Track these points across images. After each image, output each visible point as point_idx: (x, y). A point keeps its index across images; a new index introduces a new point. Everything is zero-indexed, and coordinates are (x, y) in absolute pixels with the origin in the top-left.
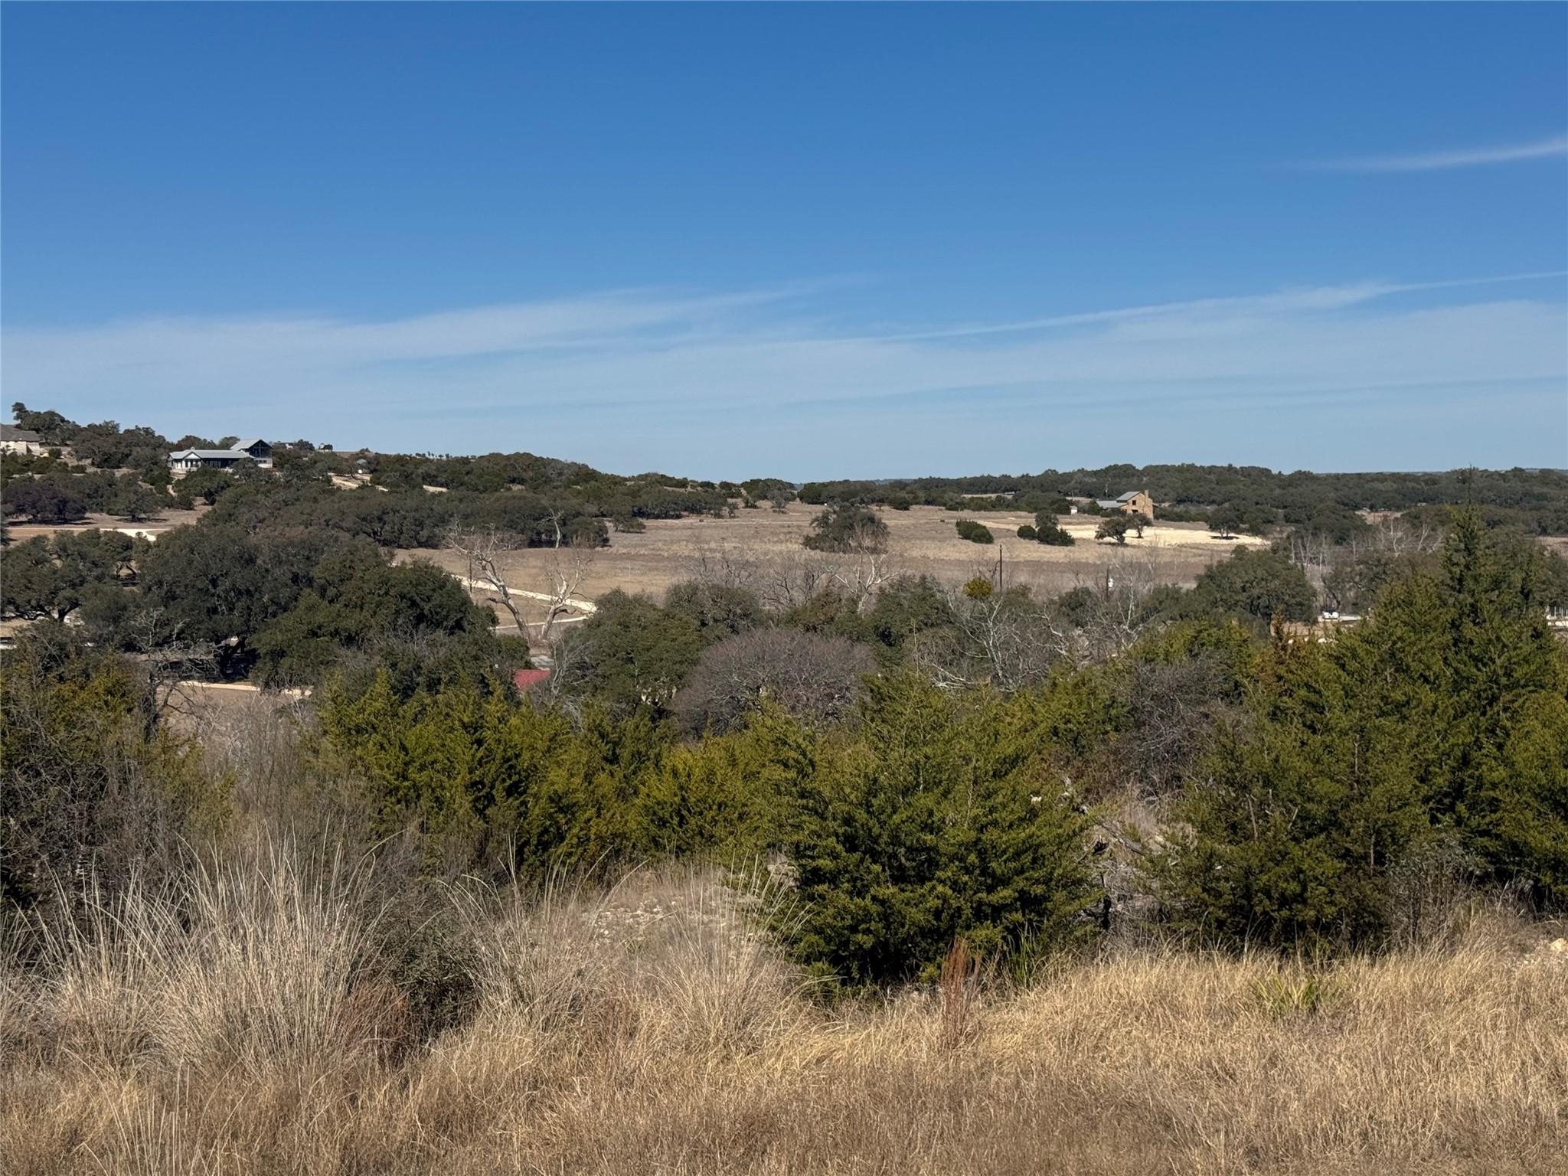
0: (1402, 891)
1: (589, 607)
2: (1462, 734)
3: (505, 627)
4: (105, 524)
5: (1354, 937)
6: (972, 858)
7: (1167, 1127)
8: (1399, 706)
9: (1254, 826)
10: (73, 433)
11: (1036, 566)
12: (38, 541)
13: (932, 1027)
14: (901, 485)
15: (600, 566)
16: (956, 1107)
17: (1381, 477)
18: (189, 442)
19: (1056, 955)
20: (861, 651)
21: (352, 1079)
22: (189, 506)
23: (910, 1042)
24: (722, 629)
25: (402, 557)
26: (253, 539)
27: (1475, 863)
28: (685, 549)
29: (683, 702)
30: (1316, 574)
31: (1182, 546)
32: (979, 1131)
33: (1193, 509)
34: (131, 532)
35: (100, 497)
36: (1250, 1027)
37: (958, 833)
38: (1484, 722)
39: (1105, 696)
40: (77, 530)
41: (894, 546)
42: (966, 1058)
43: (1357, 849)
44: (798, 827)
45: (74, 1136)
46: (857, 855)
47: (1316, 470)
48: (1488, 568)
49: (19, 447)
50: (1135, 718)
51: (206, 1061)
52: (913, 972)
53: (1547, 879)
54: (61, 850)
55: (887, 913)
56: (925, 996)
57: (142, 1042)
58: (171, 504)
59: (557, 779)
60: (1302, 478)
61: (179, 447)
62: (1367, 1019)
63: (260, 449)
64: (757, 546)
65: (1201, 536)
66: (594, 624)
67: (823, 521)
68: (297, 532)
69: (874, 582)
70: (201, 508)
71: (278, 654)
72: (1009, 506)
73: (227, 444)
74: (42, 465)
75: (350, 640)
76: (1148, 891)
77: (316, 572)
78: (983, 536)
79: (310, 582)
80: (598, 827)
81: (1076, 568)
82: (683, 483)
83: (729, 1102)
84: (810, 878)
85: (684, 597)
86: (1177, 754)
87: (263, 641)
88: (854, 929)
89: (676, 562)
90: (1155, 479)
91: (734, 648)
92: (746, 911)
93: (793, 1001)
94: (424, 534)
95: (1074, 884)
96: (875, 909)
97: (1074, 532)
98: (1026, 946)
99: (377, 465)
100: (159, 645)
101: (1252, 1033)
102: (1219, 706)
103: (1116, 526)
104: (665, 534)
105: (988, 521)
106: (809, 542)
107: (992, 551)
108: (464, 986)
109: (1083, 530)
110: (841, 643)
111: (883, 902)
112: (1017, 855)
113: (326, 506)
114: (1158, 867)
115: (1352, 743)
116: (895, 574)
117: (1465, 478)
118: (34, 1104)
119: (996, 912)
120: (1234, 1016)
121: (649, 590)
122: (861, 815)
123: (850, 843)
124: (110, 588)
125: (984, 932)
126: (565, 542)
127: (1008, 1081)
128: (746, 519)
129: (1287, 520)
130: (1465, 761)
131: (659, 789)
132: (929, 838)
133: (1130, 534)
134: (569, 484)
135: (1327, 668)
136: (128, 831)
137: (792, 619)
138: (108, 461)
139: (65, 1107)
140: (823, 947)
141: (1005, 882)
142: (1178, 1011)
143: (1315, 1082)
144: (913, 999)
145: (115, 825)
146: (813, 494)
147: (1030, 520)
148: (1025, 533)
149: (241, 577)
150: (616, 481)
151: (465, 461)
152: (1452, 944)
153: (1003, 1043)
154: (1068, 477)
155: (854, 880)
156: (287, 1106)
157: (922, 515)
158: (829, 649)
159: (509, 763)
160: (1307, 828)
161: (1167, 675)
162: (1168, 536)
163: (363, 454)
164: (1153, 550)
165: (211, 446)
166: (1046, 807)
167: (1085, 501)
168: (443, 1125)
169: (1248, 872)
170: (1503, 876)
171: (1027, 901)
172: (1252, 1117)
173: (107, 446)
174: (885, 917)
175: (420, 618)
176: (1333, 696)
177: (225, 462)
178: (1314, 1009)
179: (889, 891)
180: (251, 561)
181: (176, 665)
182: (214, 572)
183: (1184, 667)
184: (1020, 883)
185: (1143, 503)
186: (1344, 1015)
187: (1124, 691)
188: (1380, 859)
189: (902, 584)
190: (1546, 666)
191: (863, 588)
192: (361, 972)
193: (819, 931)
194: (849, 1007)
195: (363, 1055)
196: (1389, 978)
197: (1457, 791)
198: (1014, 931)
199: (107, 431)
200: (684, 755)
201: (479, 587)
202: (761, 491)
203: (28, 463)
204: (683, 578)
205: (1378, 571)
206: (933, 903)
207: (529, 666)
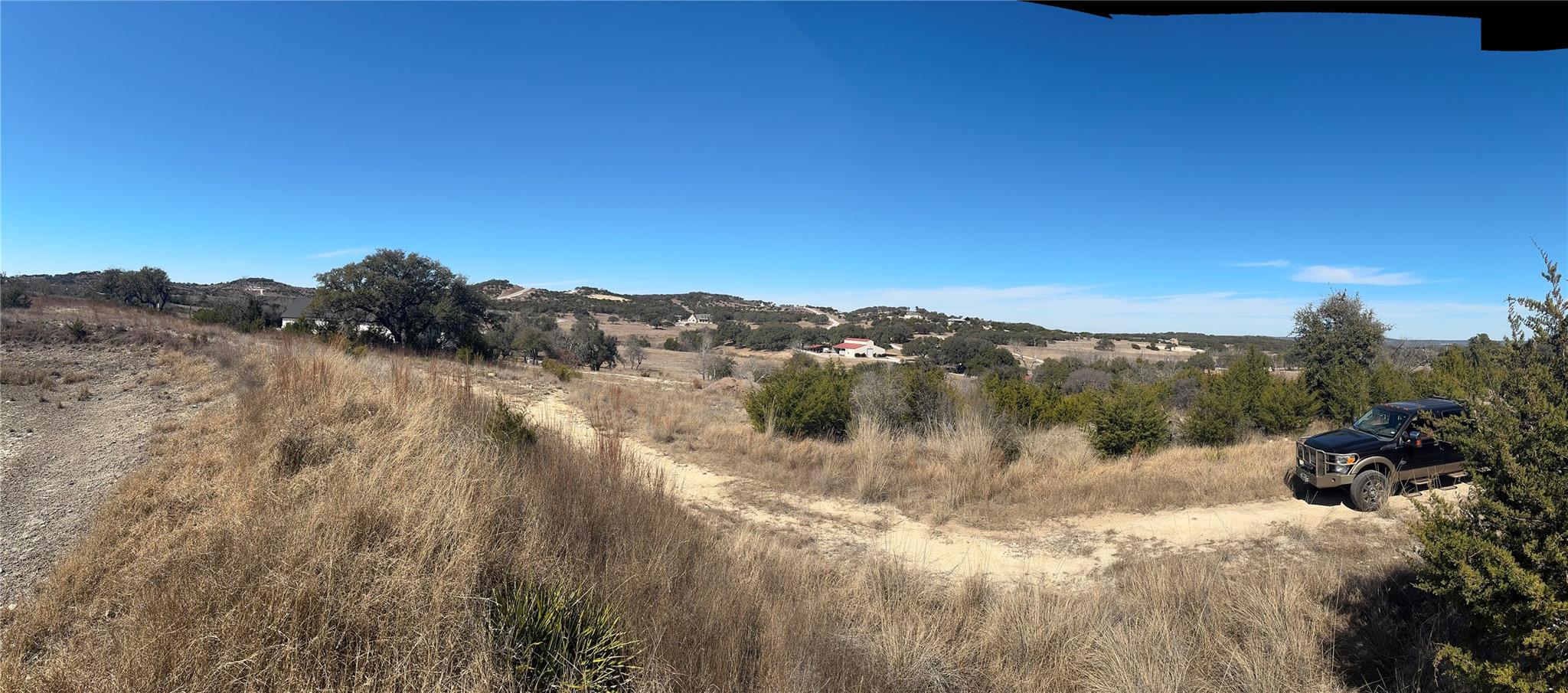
0: (1238, 431)
1: (1042, 362)
2: (1251, 395)
3: (1022, 365)
4: (934, 335)
5: (1228, 442)
6: (1140, 425)
7: (1186, 487)
8: (1237, 389)
9: (1206, 417)
10: (928, 313)
11: (1150, 355)
12: (920, 338)
13: (1130, 465)
14: (1118, 335)
15: (1044, 351)
16: (1136, 484)
17: (1229, 337)
18: (952, 317)
19: (1159, 448)
20: (1109, 375)
21: (992, 471)
22: (952, 332)
23: (1124, 469)
24: (1074, 368)
25: (999, 347)
26: (965, 340)
27: (1253, 424)
28: (1065, 348)
29: (1065, 386)
30: (1215, 359)
31: (1184, 352)
32: (1142, 489)
33: (1187, 343)
34: (939, 337)
35: (933, 329)
36: (1205, 462)
37: (1137, 419)
38: (1256, 392)
39: (1168, 386)
40: (928, 336)
41: (1116, 350)
42: (1138, 472)
43: (1229, 422)
44: (1098, 417)
45: (932, 476)
46: (1112, 424)
47: (1215, 335)
48: (1256, 358)
49: (917, 317)
50: (1176, 392)
51: (960, 462)
52: (1125, 452)
53: (1268, 427)
54: (927, 409)
55: (1119, 438)
56: (1128, 458)
57: (946, 456)
58: (948, 331)
59: (1037, 403)
60: (1212, 336)
61: (950, 318)
62: (1231, 459)
63: (967, 319)
64: (1083, 348)
65: (1189, 349)
66: (1043, 365)
67: (1099, 343)
68: (975, 339)
69: (1111, 358)
70: (954, 332)
71: (970, 368)
72: (1144, 341)
73: (960, 318)
74: (921, 321)
75: (986, 366)
76: (1182, 432)
77: (979, 349)
78: (1138, 348)
79: (978, 351)
80: (1045, 415)
81: (1160, 356)
82: (1065, 332)
83: (1081, 483)
84: (1100, 429)
85: (1065, 360)
86: (1186, 400)
87: (967, 365)
88: (1111, 442)
89: (1063, 352)
90: (1178, 335)
91: (1077, 373)
92: (1084, 436)
93: (1095, 459)
94: (1004, 342)
95: (1163, 431)
96: (1116, 437)
97: (1159, 347)
98: (1152, 445)
99: (994, 324)
100: (945, 364)
101: (1205, 464)
102: (1196, 389)
103: (1169, 346)
104: (1060, 345)
105: (1139, 344)
106: (1095, 348)
107: (1140, 351)
108: (1017, 451)
109: (1162, 347)
110: (1103, 373)
111: (1118, 435)
112: (1151, 424)
113: (982, 333)
114: (1183, 426)
115: (1229, 398)
116: (1116, 356)
117: (1247, 337)
118: (923, 467)
119: (1146, 437)
120: (1201, 460)
121: (1057, 358)
122: (1114, 414)
123: (1111, 421)
124: (935, 350)
125: (1143, 442)
126: (1036, 345)
127: (1148, 477)
128: (1080, 342)
129: (1209, 346)
130: (1251, 401)
131: (1061, 406)
132: (1130, 420)
133: (1172, 349)
134: (1038, 331)
135: (1222, 380)
136: (942, 407)
137: (1091, 366)
138: (935, 320)
139: (930, 469)
140: (1103, 446)
141: (1148, 430)
142: (1188, 460)
143: (1219, 474)
144: (1125, 458)
145: (939, 405)
146: (1097, 336)
147: (1149, 344)
148: (1148, 347)
149: (963, 349)
150: (1050, 331)
151: (1014, 324)
152: (1249, 442)
153: (1147, 468)
154: (1158, 334)
155: (1111, 430)
156: (978, 475)
157: (1123, 342)
158: (1100, 374)
159: (1026, 399)
160: (1219, 417)
161: (1183, 382)
162: (1181, 349)
163: (990, 321)
164: (1178, 352)
165: (957, 318)
166: (1158, 413)
167: (1162, 340)
168: (1013, 484)
169: (1204, 427)
170: (1259, 427)
171: (1153, 435)
172: (1206, 484)
173: (934, 317)
174: (1118, 439)
175: (1003, 362)
176: (1223, 386)
177: (960, 322)
178: (1219, 458)
179: (1120, 432)
180: (965, 345)
181: (948, 369)
182: (957, 347)
183: (1187, 380)
184: (1151, 431)
185: (1176, 341)
186: (1226, 459)
187: (1173, 386)
188: (1234, 423)
189: (1118, 359)
190: (1268, 380)
191: (1109, 360)
192: (994, 446)
193: (1102, 442)
194: (1109, 460)
195: (995, 465)
196: (1236, 450)
197: (1250, 408)
198: (1149, 442)
199: (935, 313)
200: (1067, 398)
201: (1016, 355)
202: (1084, 335)
203: (918, 320)
204: (1065, 355)
205: (1229, 359)
206: (1130, 435)
207: (1027, 375)
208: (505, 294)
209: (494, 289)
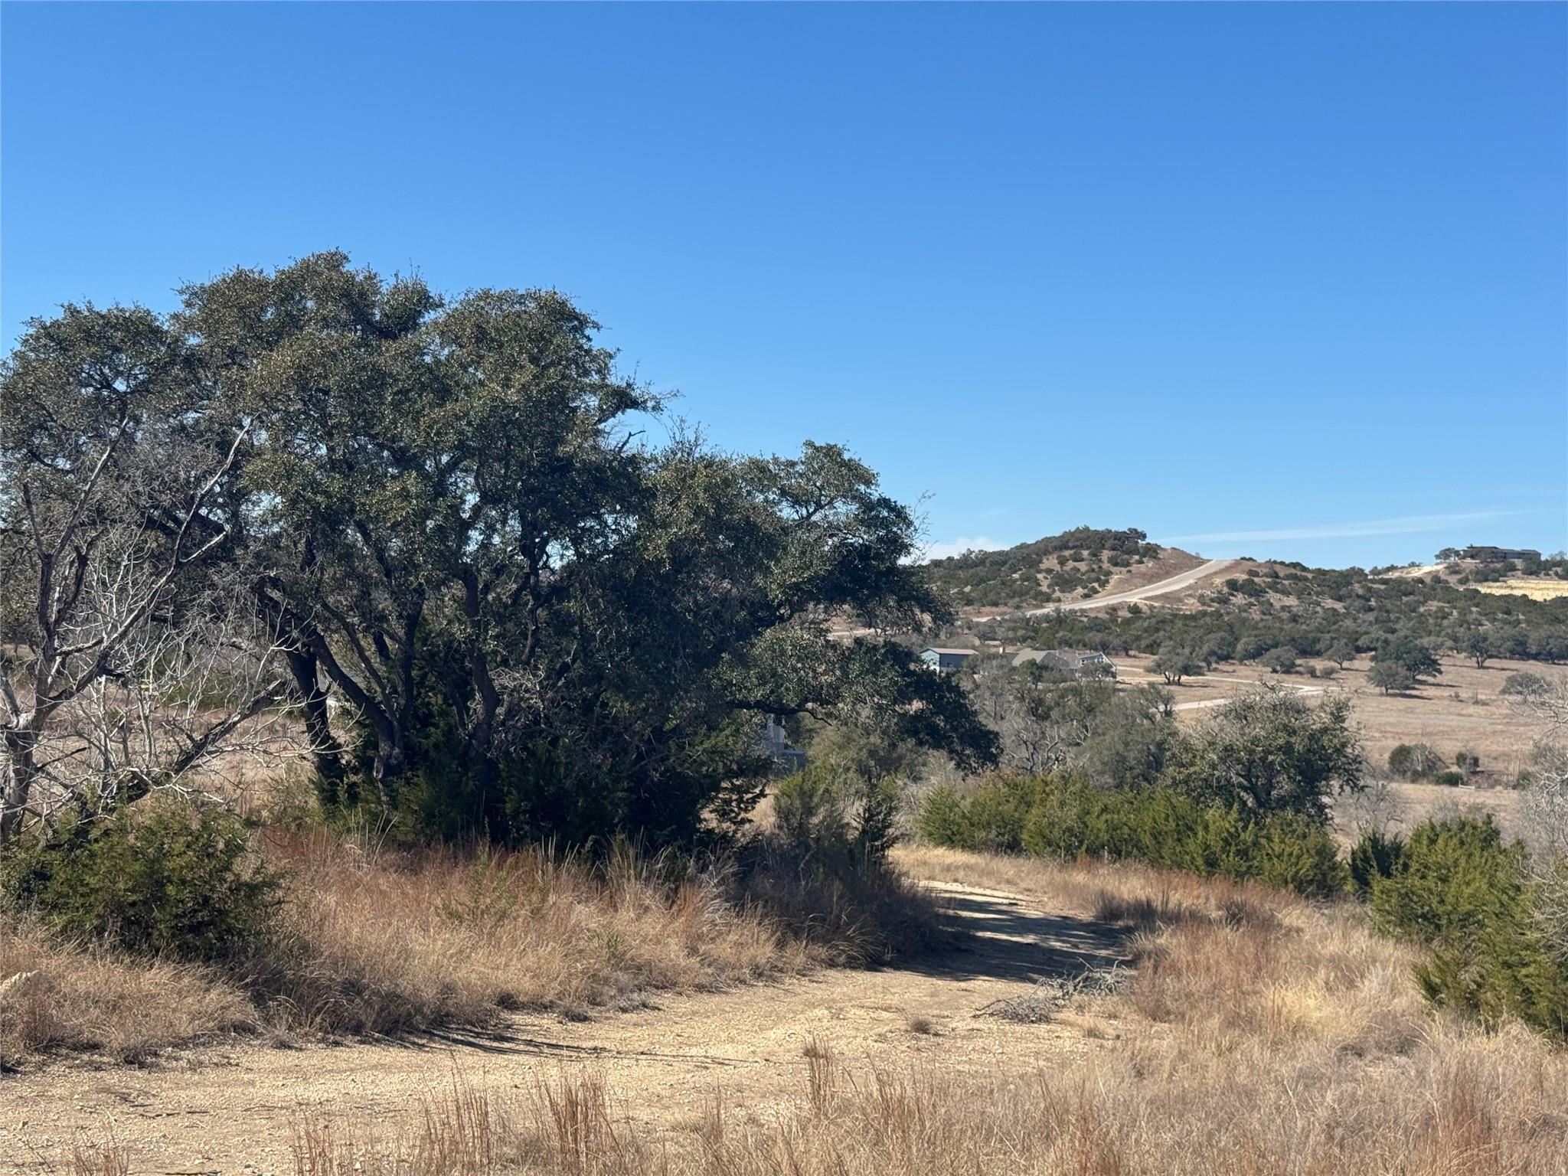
208: (1125, 586)
209: (1083, 567)
